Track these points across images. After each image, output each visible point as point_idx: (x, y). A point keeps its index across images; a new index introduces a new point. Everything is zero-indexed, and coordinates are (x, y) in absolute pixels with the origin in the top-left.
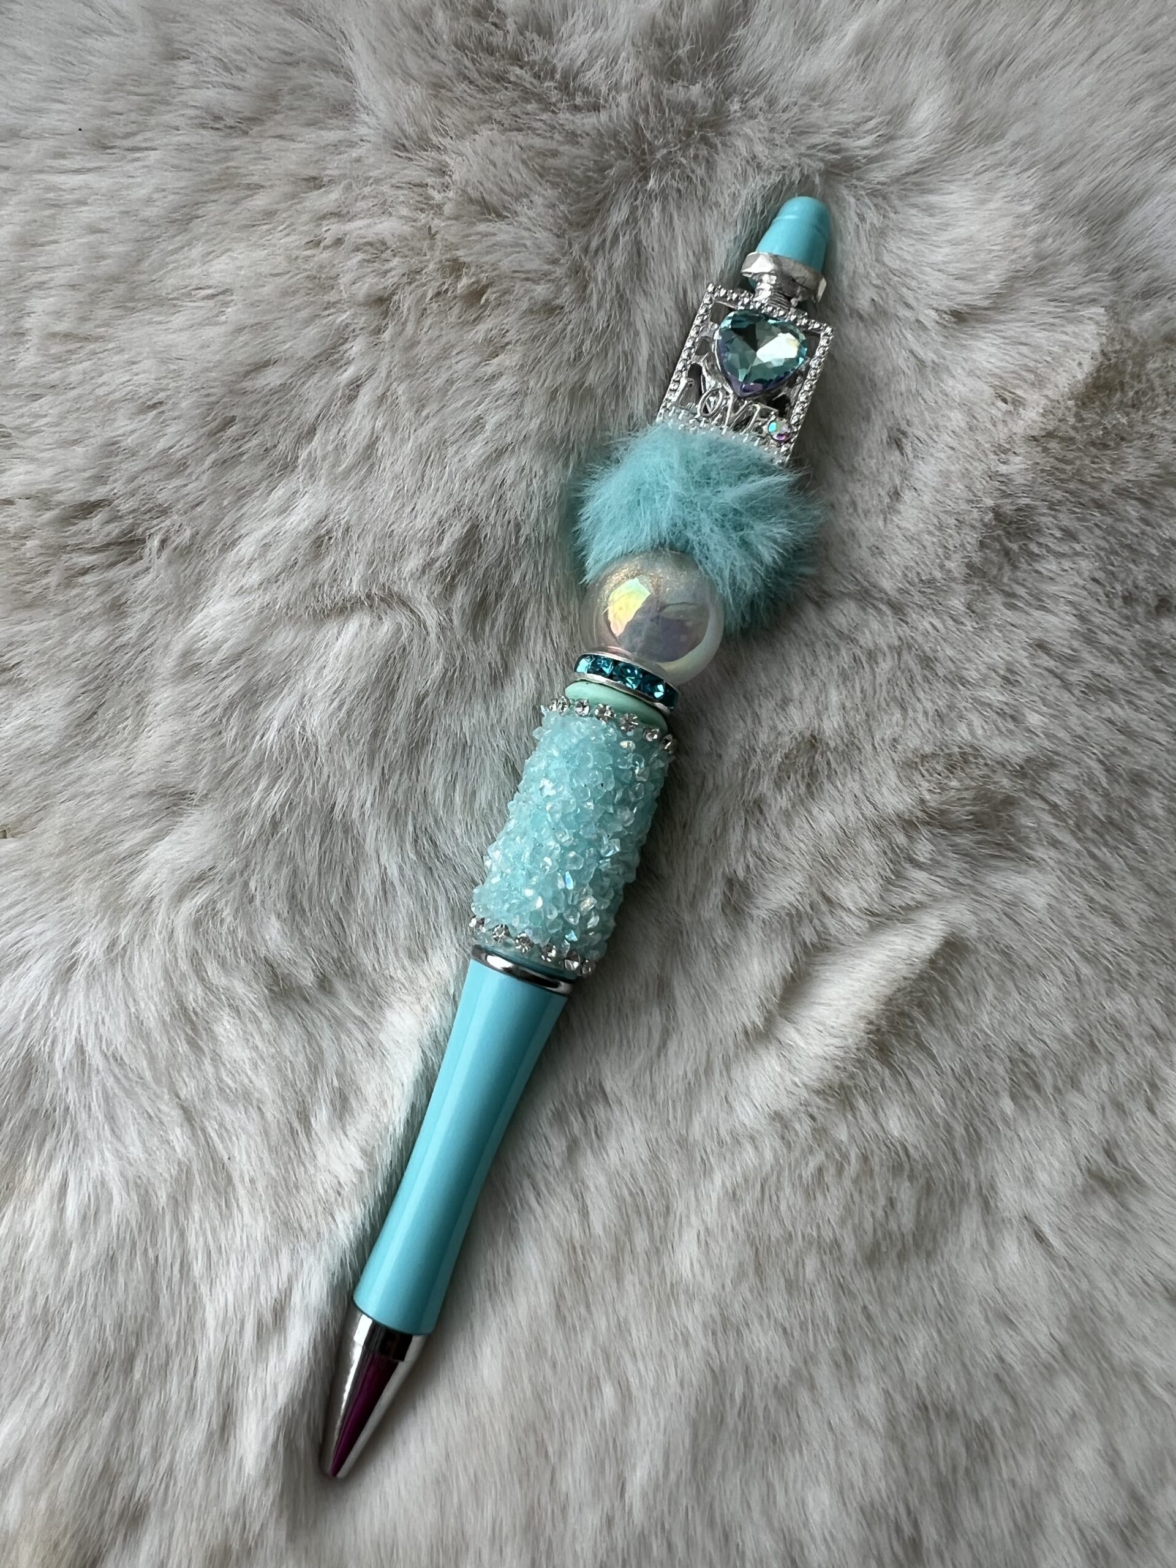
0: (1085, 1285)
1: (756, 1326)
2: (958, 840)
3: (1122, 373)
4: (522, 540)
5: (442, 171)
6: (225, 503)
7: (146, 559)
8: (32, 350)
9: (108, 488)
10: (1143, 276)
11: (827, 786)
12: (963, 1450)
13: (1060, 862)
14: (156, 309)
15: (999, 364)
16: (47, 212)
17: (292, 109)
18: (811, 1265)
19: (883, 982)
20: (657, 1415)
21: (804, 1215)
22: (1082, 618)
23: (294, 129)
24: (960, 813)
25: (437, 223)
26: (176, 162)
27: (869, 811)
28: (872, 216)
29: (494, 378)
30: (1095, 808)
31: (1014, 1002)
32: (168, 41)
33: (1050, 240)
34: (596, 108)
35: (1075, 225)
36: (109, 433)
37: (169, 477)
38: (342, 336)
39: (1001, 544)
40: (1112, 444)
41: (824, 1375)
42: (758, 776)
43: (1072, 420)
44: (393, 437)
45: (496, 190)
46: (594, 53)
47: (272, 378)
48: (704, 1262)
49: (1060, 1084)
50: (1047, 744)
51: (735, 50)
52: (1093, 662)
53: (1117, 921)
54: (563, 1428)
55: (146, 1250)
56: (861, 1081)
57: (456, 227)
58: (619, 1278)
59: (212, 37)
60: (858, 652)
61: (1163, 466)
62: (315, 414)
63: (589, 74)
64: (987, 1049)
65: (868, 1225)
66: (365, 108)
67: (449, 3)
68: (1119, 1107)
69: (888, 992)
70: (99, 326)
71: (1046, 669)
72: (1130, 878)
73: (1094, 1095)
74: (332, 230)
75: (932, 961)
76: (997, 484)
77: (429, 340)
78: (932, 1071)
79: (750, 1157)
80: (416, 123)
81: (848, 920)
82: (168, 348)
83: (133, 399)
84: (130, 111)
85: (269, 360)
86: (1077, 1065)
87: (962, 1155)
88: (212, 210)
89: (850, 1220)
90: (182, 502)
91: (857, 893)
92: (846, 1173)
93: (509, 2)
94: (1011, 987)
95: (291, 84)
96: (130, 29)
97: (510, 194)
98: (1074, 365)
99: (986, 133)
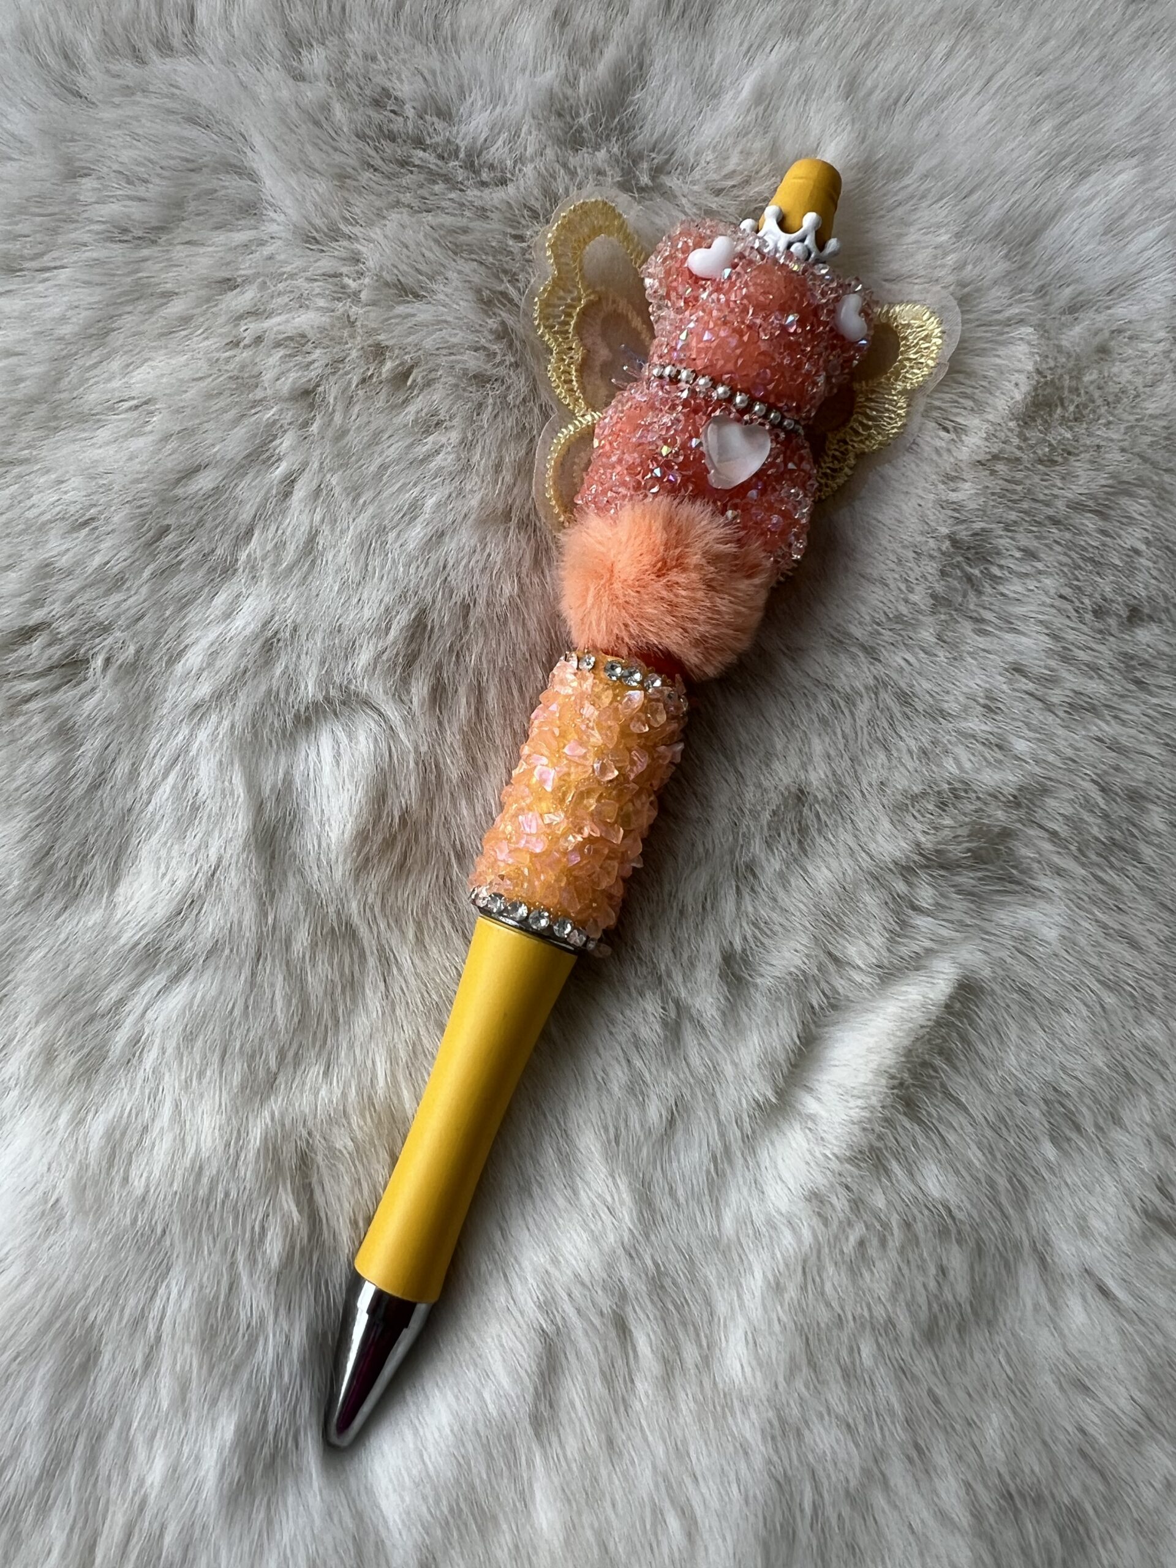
0: (1158, 1339)
1: (817, 1428)
2: (958, 879)
3: (1063, 387)
5: (356, 259)
6: (168, 613)
7: (91, 680)
9: (46, 610)
10: (1067, 292)
11: (819, 840)
12: (1057, 1539)
13: (1066, 891)
14: (78, 426)
17: (198, 215)
18: (867, 1350)
19: (900, 1034)
20: (724, 1539)
21: (851, 1293)
22: (1055, 637)
23: (202, 235)
24: (957, 851)
25: (356, 311)
26: (86, 278)
27: (865, 861)
29: (431, 456)
30: (1095, 831)
31: (1039, 1042)
32: (68, 160)
33: (970, 267)
34: (503, 182)
35: (994, 248)
36: (43, 555)
37: (108, 592)
38: (271, 433)
39: (963, 571)
40: (1060, 459)
41: (897, 1472)
42: (748, 837)
43: (1016, 441)
44: (333, 530)
45: (412, 272)
46: (496, 129)
47: (205, 482)
48: (754, 1363)
49: (1101, 1121)
50: (1037, 770)
51: (634, 114)
52: (1072, 680)
53: (1133, 944)
56: (892, 1143)
57: (374, 313)
59: (111, 152)
60: (836, 697)
61: (1113, 476)
62: (252, 512)
63: (493, 150)
64: (1019, 1093)
65: (922, 1300)
66: (272, 205)
67: (346, 97)
69: (907, 1043)
70: (22, 450)
71: (1027, 693)
72: (1141, 899)
73: (1137, 1129)
74: (250, 329)
75: (947, 1006)
76: (950, 513)
77: (359, 428)
78: (965, 1122)
79: (787, 1238)
80: (324, 215)
81: (858, 977)
82: (95, 463)
83: (63, 519)
84: (36, 232)
85: (200, 465)
86: (1115, 1099)
87: (1011, 1211)
88: (128, 322)
89: (902, 1296)
90: (123, 618)
91: (865, 948)
92: (890, 1244)
93: (406, 88)
94: (1034, 1024)
95: (195, 190)
96: (31, 153)
97: (427, 276)
98: (1011, 386)
99: (895, 168)
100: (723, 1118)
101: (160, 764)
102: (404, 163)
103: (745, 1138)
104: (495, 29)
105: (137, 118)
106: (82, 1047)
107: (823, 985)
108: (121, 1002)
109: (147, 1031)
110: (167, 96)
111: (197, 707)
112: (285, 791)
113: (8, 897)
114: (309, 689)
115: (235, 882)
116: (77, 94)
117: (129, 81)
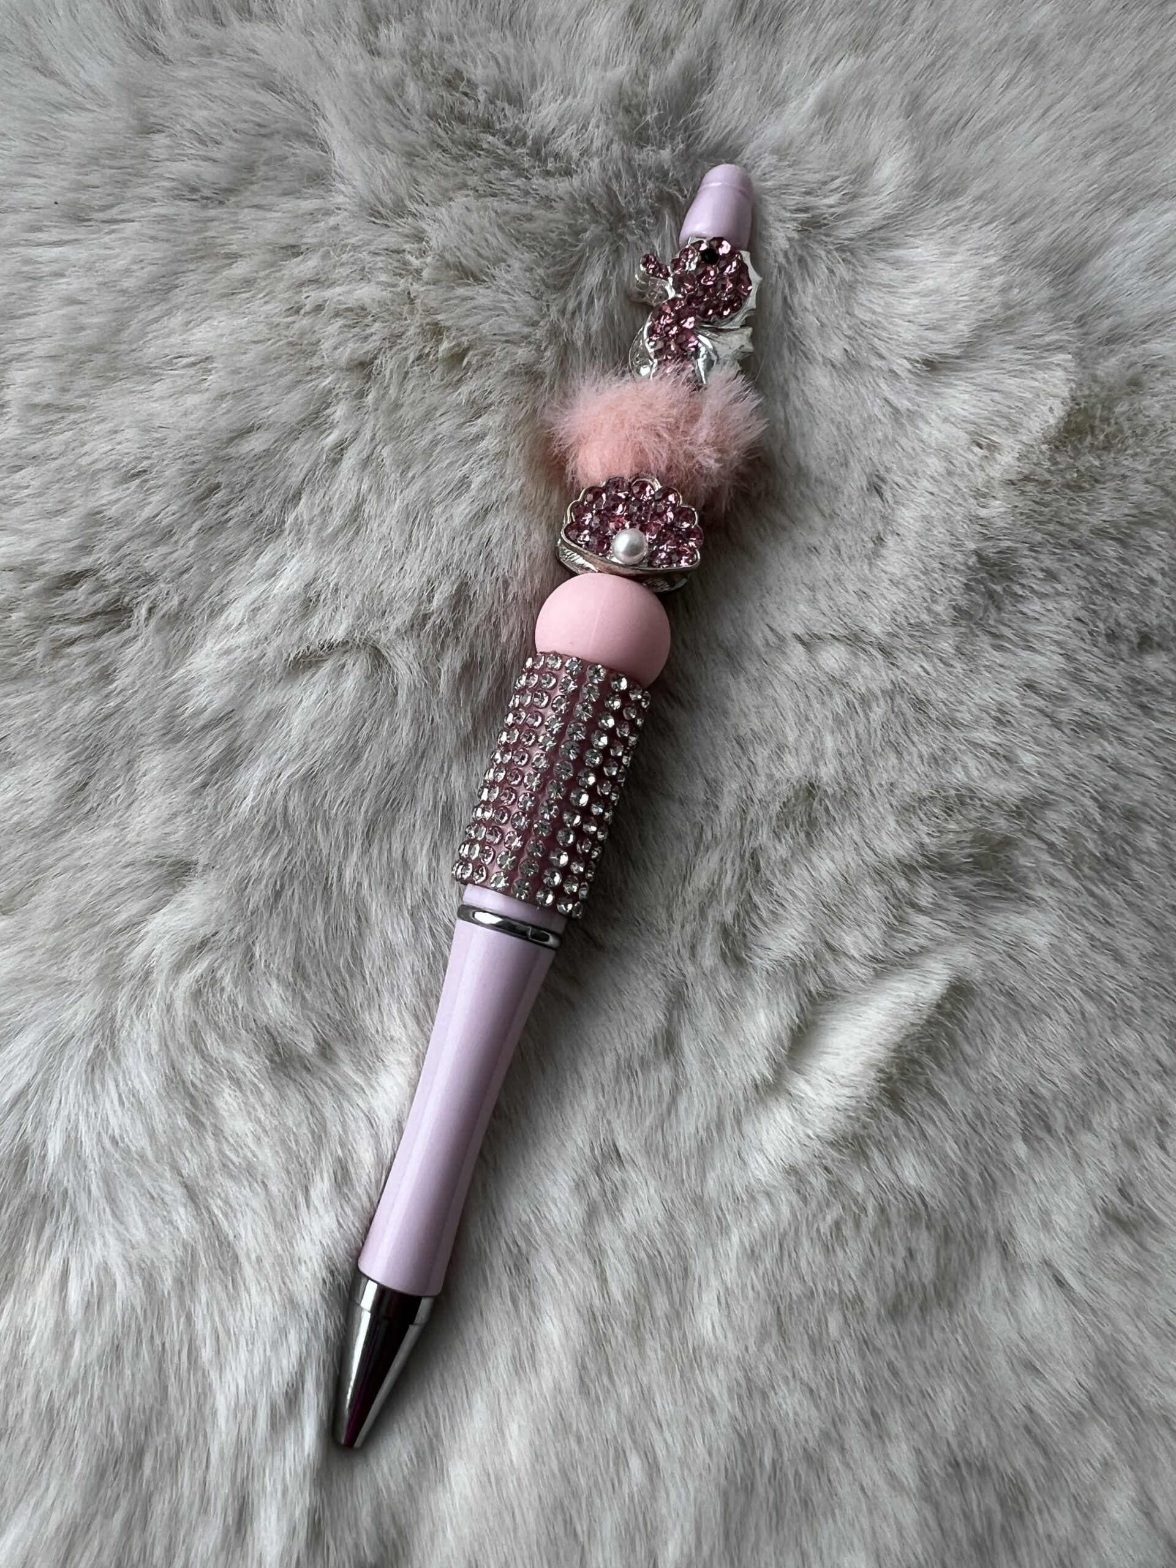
0: (1108, 1330)
1: (781, 1387)
2: (957, 882)
3: (1094, 417)
4: (510, 597)
5: (419, 237)
6: (213, 569)
7: (133, 628)
8: (13, 422)
9: (93, 557)
11: (827, 833)
12: (997, 1507)
13: (1060, 901)
14: (137, 378)
15: (972, 410)
16: (24, 285)
17: (267, 180)
18: (834, 1323)
19: (891, 1029)
20: (686, 1487)
21: (824, 1269)
22: (1068, 657)
23: (270, 199)
24: (959, 856)
25: (416, 288)
26: (152, 233)
27: (870, 858)
28: (842, 271)
29: (479, 437)
30: (1091, 845)
31: (1021, 1043)
32: (142, 116)
33: (1016, 291)
34: (568, 173)
35: (1039, 274)
36: (92, 503)
37: (155, 544)
38: (325, 400)
39: (985, 586)
40: (1087, 486)
41: (853, 1436)
42: (756, 825)
43: (1047, 464)
44: (379, 499)
45: (473, 254)
46: (564, 120)
47: (255, 444)
48: (725, 1325)
49: (1072, 1124)
50: (1040, 782)
51: (701, 114)
52: (1081, 700)
53: (1118, 957)
54: (590, 1504)
55: (152, 1337)
56: (874, 1130)
57: (435, 292)
58: (640, 1343)
59: (186, 111)
60: (850, 696)
61: (1137, 506)
62: (300, 479)
63: (560, 140)
64: (997, 1091)
65: (890, 1279)
66: (341, 177)
67: (420, 76)
68: (1131, 1145)
69: (897, 1039)
70: (80, 397)
71: (1036, 708)
72: (1128, 915)
73: (1105, 1134)
74: (312, 296)
76: (979, 528)
77: (413, 403)
78: (944, 1116)
79: (766, 1209)
80: (391, 191)
81: (852, 967)
82: (151, 416)
83: (114, 469)
84: (106, 184)
85: (252, 426)
86: (1086, 1104)
88: (192, 280)
89: (871, 1275)
90: (168, 570)
91: (861, 940)
92: (864, 1225)
93: (479, 72)
94: (1018, 1028)
95: (265, 156)
96: (106, 105)
97: (488, 259)
98: (1046, 409)
99: (948, 189)
104: (570, 21)
105: (212, 79)
107: (820, 971)
110: (244, 60)
116: (156, 51)
117: (207, 42)
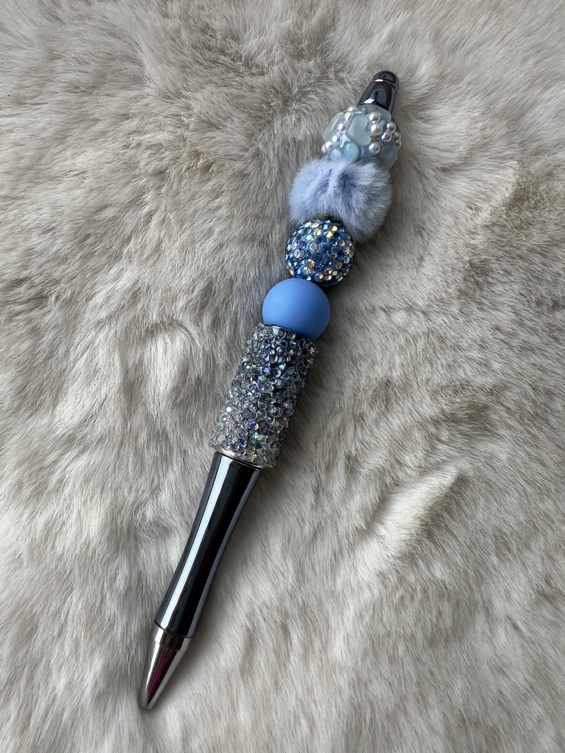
0: (540, 651)
1: (375, 683)
2: (461, 428)
3: (529, 192)
4: (235, 289)
5: (188, 108)
6: (87, 276)
7: (49, 306)
9: (28, 271)
10: (535, 144)
11: (395, 405)
12: (485, 742)
13: (511, 436)
14: (49, 182)
15: (469, 191)
17: (113, 81)
18: (401, 648)
19: (427, 500)
20: (328, 732)
21: (396, 622)
22: (516, 313)
23: (114, 91)
24: (461, 414)
25: (187, 134)
26: (56, 109)
27: (417, 417)
29: (219, 207)
30: (528, 409)
31: (494, 506)
32: (50, 51)
33: (488, 130)
34: (262, 74)
35: (500, 121)
36: (29, 244)
37: (59, 264)
38: (142, 191)
39: (474, 279)
40: (525, 227)
41: (411, 706)
42: (361, 402)
43: (505, 217)
44: (169, 241)
45: (215, 116)
46: (260, 47)
47: (109, 213)
48: (347, 651)
49: (520, 548)
50: (503, 378)
51: (329, 44)
52: (523, 335)
53: (543, 464)
56: (420, 551)
57: (196, 135)
59: (71, 48)
60: (408, 336)
61: (551, 237)
62: (130, 231)
63: (258, 58)
64: (482, 532)
65: (429, 627)
66: (149, 79)
67: (188, 27)
68: (551, 558)
69: (430, 504)
70: (22, 192)
71: (500, 340)
72: (547, 442)
73: (538, 552)
74: (135, 139)
75: (451, 488)
76: (470, 250)
77: (185, 191)
78: (455, 543)
79: (367, 594)
80: (174, 85)
82: (56, 201)
83: (39, 227)
84: (34, 85)
85: (107, 205)
86: (528, 537)
87: (474, 587)
88: (76, 132)
89: (419, 624)
90: (66, 277)
91: (413, 458)
92: (416, 599)
93: (218, 24)
94: (492, 500)
95: (112, 69)
96: (32, 46)
97: (222, 118)
98: (504, 189)
99: (454, 78)
100: (339, 534)
101: (80, 349)
102: (215, 62)
103: (350, 544)
105: (84, 31)
106: (36, 482)
107: (393, 474)
108: (55, 462)
109: (67, 476)
110: (101, 22)
111: (99, 322)
112: (140, 365)
113: (4, 409)
114: (154, 317)
115: (113, 408)
116: (57, 18)
117: (82, 13)
